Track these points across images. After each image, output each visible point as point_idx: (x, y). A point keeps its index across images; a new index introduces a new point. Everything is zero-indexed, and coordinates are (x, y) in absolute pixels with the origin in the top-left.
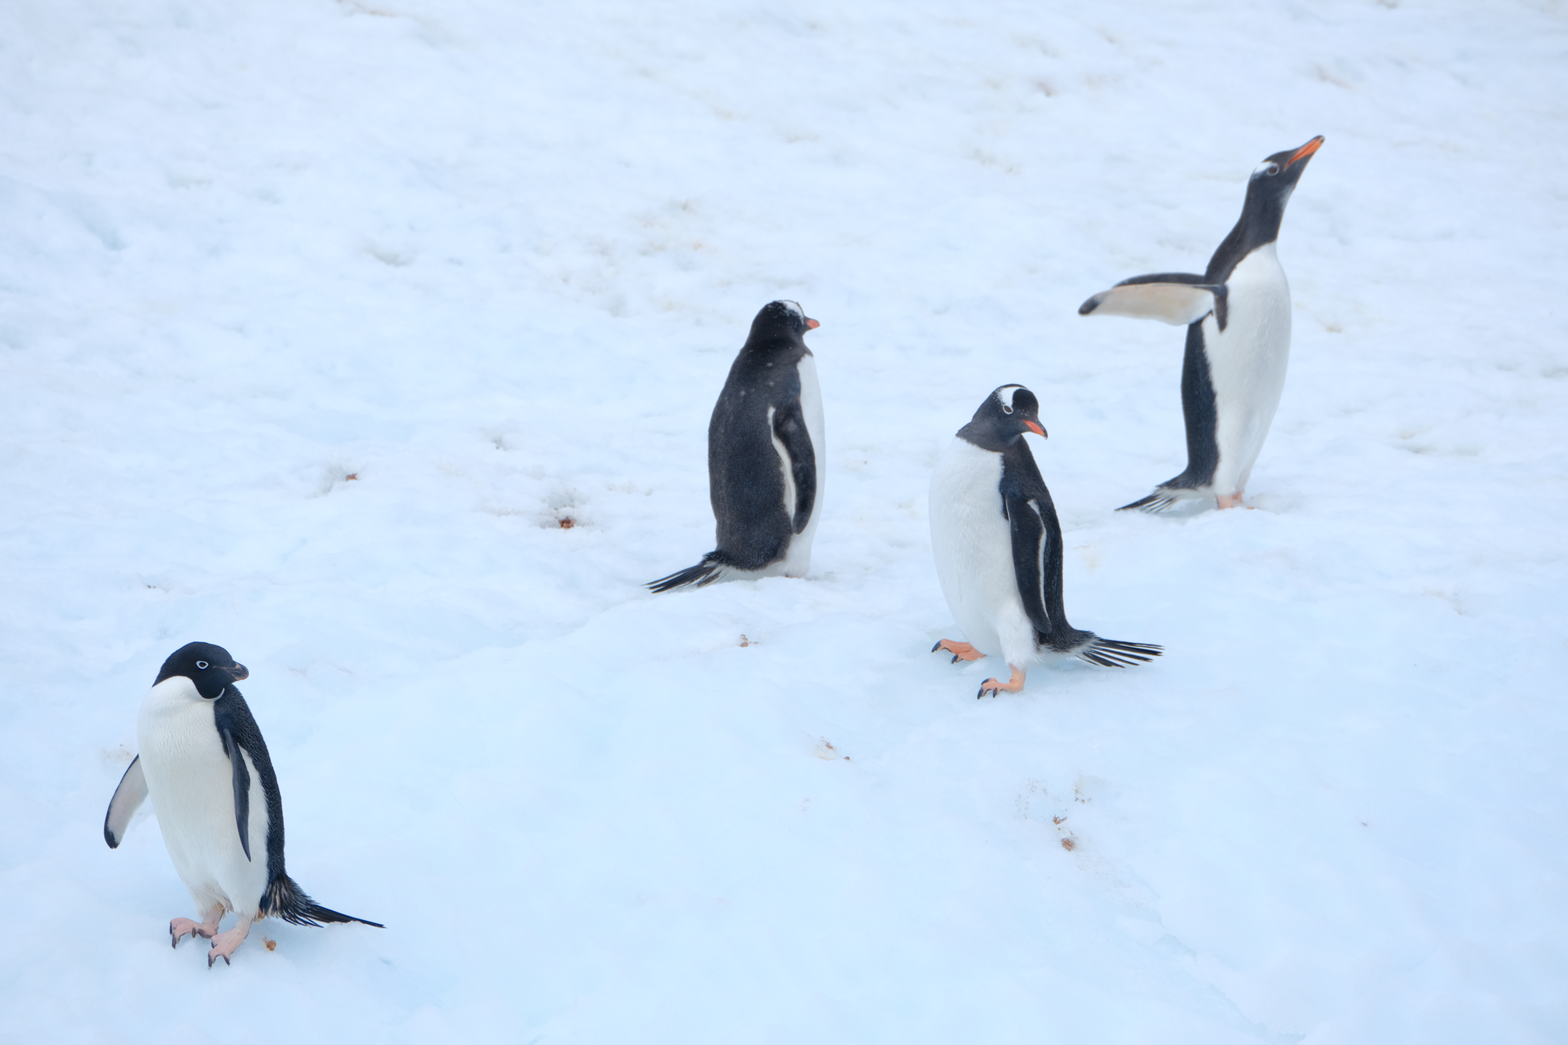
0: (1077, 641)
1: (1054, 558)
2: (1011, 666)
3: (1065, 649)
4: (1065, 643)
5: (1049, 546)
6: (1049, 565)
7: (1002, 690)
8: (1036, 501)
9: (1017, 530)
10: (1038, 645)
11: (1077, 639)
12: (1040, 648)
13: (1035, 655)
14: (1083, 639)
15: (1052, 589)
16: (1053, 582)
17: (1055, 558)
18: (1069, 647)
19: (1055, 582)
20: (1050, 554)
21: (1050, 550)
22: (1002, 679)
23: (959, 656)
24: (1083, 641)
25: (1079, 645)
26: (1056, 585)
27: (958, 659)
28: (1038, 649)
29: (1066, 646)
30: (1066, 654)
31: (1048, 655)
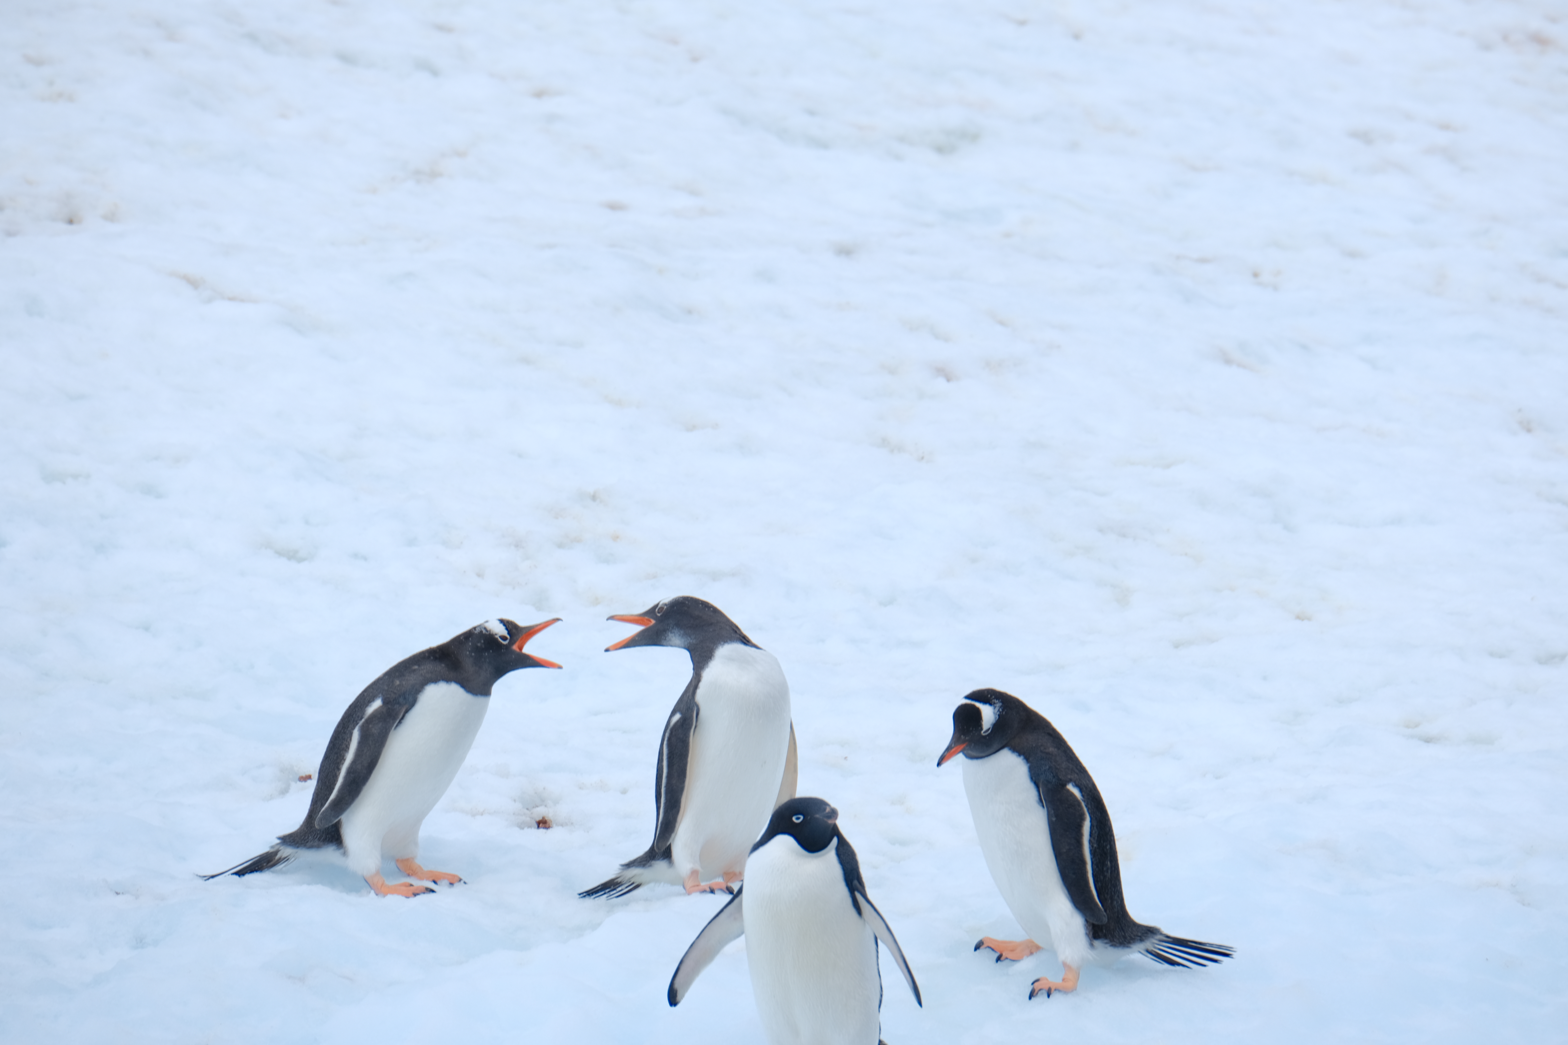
0: (1138, 936)
1: (1102, 842)
2: (1065, 964)
3: (1125, 944)
4: (1125, 937)
5: (1095, 828)
6: (1098, 850)
7: (1055, 990)
8: (1074, 784)
9: (1054, 819)
10: (1091, 940)
11: (1139, 934)
12: (1094, 944)
13: (1089, 951)
14: (1146, 935)
15: (1105, 877)
16: (1105, 869)
17: (1104, 842)
18: (1129, 943)
19: (1108, 869)
20: (1098, 837)
21: (1097, 833)
22: (1054, 978)
23: (1004, 954)
24: (1145, 936)
25: (1142, 940)
26: (1109, 872)
27: (1002, 958)
28: (1092, 945)
29: (1125, 941)
30: (1127, 950)
31: (1104, 951)
